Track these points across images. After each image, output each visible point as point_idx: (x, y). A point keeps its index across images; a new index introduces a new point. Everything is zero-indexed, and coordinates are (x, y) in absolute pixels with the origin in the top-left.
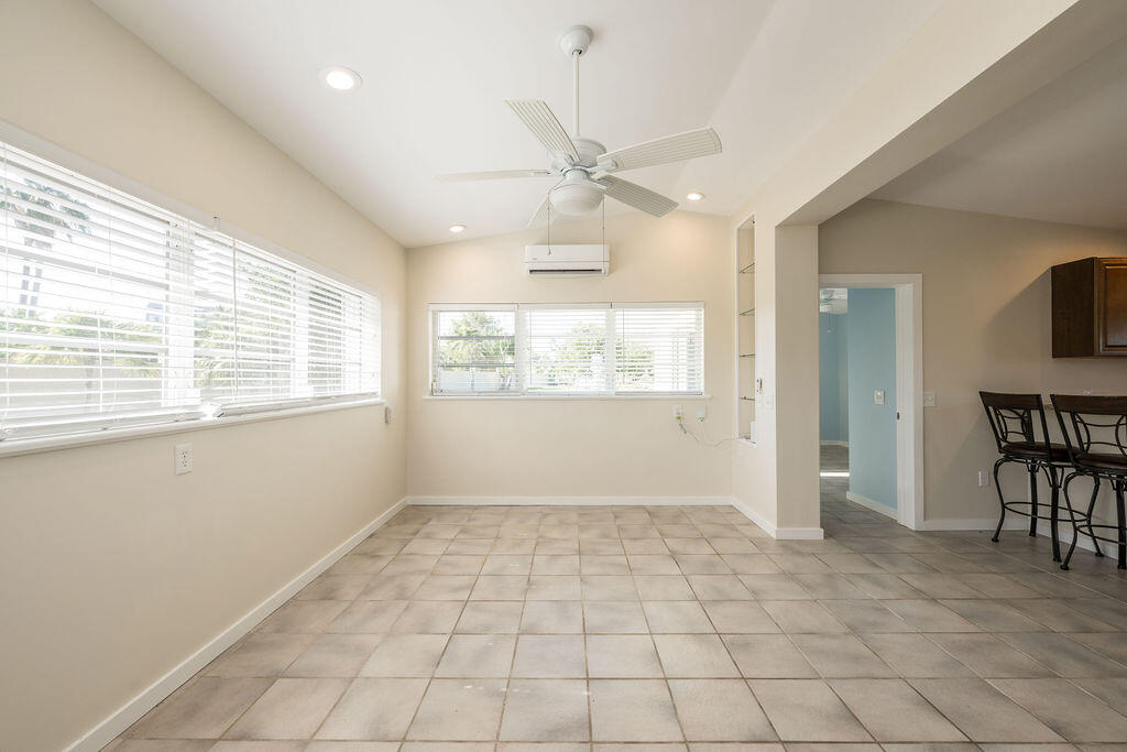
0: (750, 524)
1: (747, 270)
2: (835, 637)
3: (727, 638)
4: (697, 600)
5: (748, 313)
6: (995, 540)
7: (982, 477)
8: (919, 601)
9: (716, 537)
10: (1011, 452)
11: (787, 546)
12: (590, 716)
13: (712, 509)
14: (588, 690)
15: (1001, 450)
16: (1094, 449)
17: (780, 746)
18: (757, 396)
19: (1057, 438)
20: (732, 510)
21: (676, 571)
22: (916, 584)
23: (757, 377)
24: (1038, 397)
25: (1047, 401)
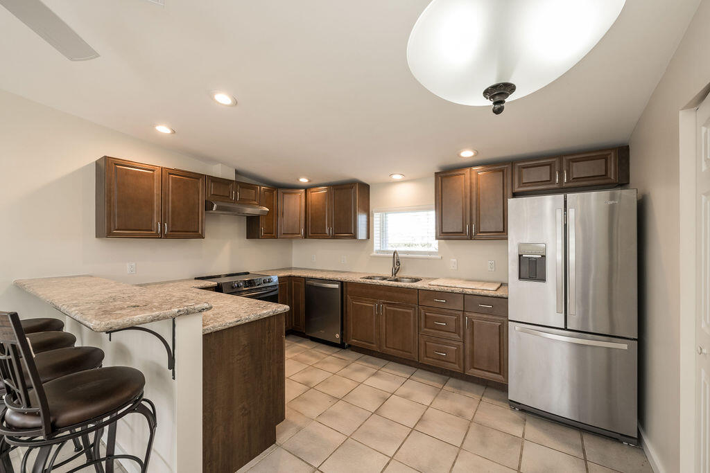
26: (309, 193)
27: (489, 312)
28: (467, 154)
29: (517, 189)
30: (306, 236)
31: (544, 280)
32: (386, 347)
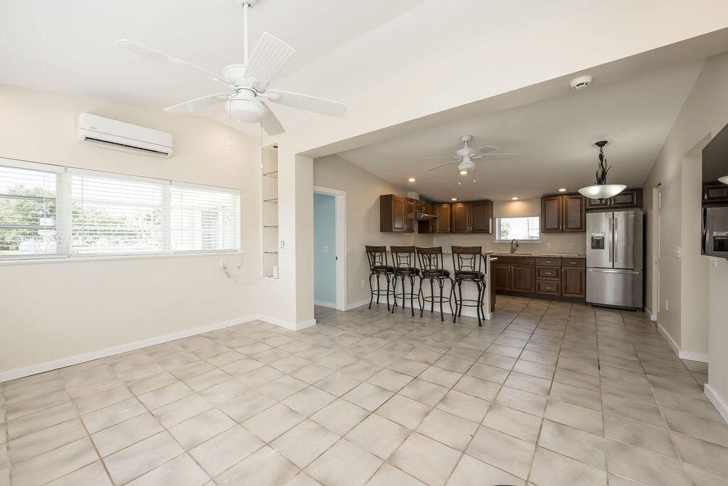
0: (276, 327)
1: (273, 174)
2: (354, 364)
3: (316, 385)
4: (285, 374)
5: (273, 201)
6: (370, 308)
7: (364, 283)
8: (368, 339)
9: (264, 339)
10: (376, 270)
11: (304, 332)
12: (288, 460)
13: (247, 325)
14: (274, 449)
15: (372, 270)
16: (401, 266)
17: (373, 414)
18: (280, 251)
19: (390, 264)
20: (260, 323)
21: (261, 365)
22: (361, 332)
23: (280, 240)
24: (385, 247)
25: (388, 249)
26: (454, 207)
27: (575, 266)
28: (562, 190)
29: (588, 207)
30: (451, 232)
31: (603, 248)
32: (515, 288)
